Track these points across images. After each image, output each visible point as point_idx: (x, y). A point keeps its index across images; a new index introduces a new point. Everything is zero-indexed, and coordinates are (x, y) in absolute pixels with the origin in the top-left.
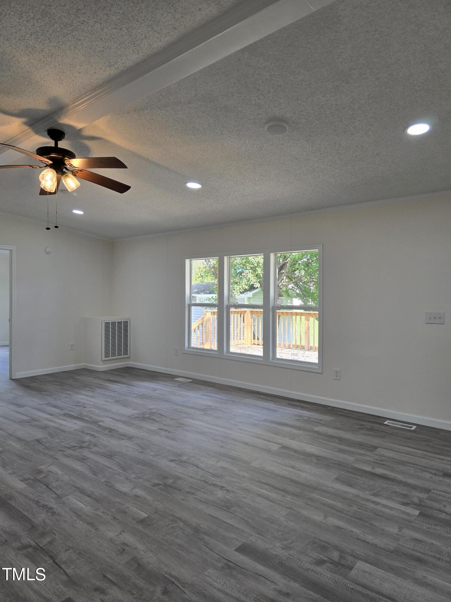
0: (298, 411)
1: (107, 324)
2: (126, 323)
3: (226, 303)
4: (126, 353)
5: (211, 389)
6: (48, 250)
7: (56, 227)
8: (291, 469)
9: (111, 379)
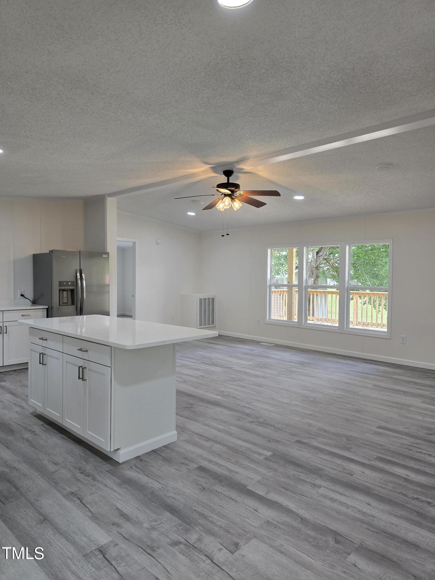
0: (373, 366)
1: (201, 300)
2: (213, 299)
3: (304, 284)
4: (213, 323)
5: (294, 351)
6: (158, 241)
7: (228, 235)
8: (388, 397)
9: (210, 342)
